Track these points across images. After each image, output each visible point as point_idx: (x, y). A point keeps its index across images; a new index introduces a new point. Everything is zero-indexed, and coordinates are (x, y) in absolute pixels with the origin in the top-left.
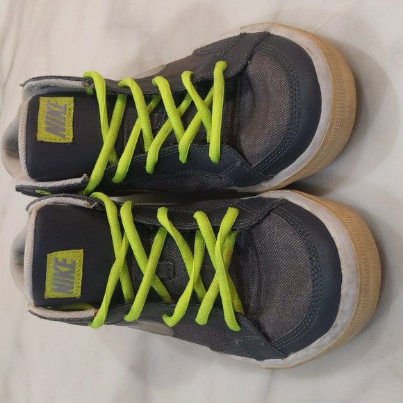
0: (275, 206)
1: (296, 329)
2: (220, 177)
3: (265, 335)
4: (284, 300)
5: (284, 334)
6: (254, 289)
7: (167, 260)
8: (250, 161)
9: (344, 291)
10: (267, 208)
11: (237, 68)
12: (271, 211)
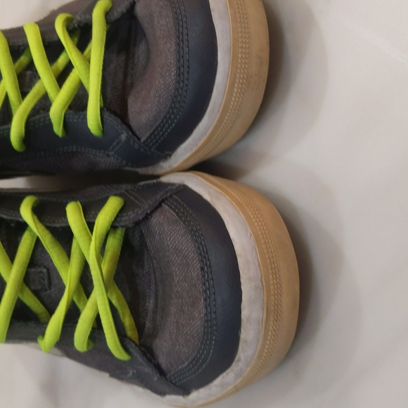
0: (168, 195)
1: (192, 362)
2: (108, 156)
3: (158, 367)
4: (177, 322)
5: (180, 367)
6: (150, 304)
7: (40, 266)
8: (138, 133)
9: (245, 313)
10: (159, 197)
11: (122, 8)
12: (163, 201)
